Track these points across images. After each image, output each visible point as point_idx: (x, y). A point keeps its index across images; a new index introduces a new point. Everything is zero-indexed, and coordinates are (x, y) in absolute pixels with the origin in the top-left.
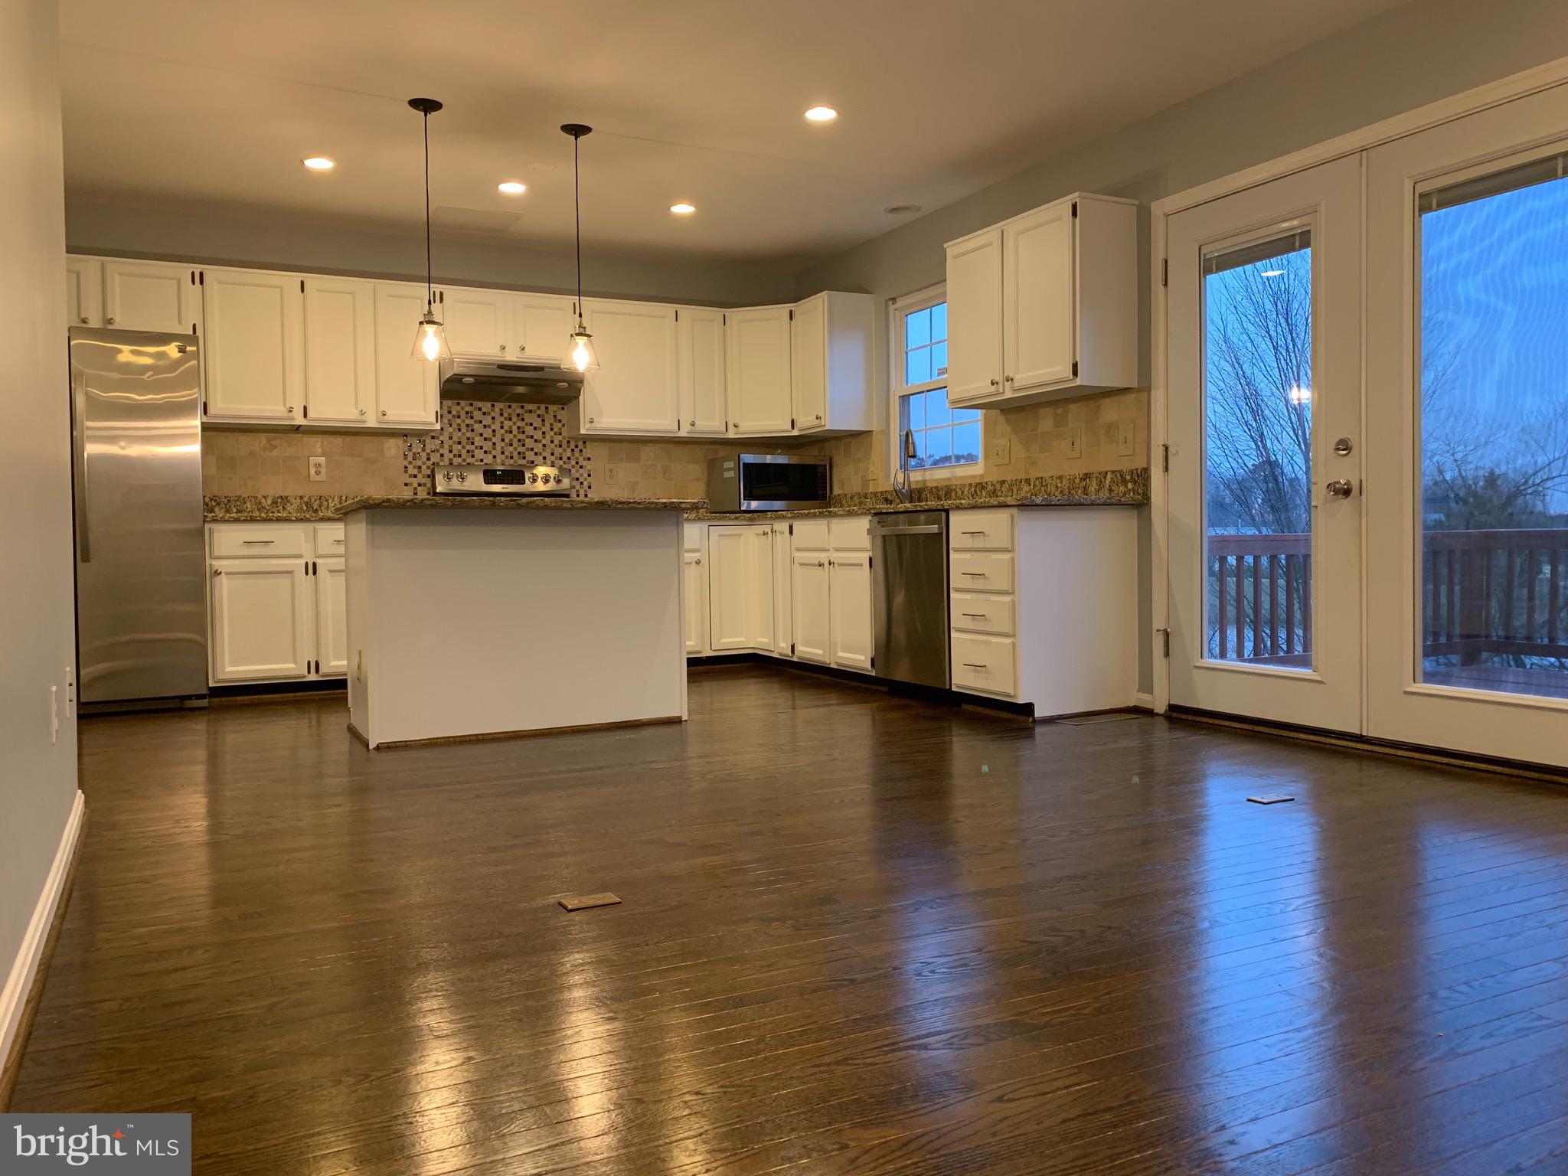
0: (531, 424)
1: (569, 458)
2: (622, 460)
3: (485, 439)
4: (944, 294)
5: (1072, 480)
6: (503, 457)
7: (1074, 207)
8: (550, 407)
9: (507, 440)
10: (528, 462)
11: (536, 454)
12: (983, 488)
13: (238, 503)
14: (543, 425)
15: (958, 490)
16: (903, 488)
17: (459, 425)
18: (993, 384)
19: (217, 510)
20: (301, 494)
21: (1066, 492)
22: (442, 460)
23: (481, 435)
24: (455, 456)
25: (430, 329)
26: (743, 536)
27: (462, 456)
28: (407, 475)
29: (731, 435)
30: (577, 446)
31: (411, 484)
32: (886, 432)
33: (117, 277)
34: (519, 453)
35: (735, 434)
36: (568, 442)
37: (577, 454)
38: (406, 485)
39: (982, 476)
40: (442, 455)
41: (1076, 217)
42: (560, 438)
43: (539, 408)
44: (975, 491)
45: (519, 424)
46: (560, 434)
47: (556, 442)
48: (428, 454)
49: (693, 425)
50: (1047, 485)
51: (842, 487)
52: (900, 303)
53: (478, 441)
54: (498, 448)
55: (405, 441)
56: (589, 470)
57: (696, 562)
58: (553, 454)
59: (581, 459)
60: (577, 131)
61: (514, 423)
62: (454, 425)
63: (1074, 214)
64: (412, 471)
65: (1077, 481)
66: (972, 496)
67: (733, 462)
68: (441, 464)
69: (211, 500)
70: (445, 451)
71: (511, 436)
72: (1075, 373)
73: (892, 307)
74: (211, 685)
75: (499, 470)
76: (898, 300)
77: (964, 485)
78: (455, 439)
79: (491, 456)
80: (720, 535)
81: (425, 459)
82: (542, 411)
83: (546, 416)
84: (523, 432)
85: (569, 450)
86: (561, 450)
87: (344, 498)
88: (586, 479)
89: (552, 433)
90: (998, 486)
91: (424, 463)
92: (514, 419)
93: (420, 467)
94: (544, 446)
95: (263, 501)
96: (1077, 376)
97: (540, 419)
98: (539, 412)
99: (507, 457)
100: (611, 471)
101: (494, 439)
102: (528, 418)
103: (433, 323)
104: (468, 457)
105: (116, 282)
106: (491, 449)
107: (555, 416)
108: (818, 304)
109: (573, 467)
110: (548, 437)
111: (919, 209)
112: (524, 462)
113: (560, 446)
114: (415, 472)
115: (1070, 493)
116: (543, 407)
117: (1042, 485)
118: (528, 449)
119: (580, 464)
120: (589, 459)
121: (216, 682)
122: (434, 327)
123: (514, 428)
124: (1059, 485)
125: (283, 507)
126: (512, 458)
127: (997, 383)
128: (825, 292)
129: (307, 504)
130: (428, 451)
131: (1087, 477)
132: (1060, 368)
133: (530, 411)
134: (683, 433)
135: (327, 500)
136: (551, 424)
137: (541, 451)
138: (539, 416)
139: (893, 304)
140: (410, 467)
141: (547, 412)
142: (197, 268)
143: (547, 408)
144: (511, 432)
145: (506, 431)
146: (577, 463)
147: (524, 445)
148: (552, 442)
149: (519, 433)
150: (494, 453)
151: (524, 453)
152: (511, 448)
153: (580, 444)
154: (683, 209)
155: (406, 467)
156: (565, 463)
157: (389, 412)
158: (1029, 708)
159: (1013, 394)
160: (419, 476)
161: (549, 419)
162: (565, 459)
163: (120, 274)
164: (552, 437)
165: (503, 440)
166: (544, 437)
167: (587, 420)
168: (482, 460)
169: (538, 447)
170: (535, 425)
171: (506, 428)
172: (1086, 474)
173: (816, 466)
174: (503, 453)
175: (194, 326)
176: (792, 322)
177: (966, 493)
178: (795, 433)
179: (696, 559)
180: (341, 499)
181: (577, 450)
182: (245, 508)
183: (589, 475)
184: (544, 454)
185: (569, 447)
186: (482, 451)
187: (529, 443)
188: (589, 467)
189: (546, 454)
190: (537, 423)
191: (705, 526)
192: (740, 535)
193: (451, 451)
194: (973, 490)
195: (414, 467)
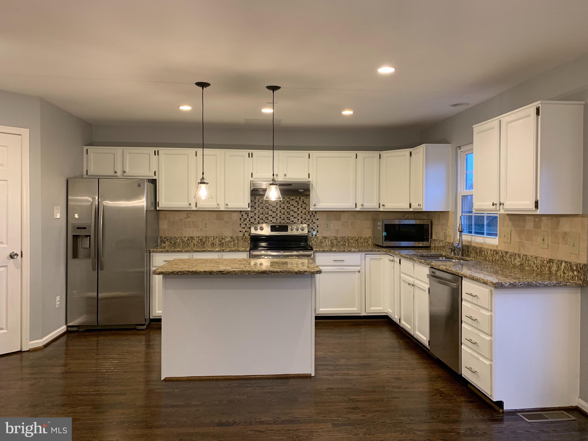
0: (293, 205)
1: (309, 219)
2: (333, 220)
3: (273, 212)
4: (472, 149)
5: (542, 261)
6: (280, 219)
7: (538, 110)
8: (301, 198)
9: (282, 212)
10: (291, 221)
11: (294, 218)
12: (497, 253)
13: (175, 240)
14: (298, 205)
15: (485, 251)
16: (458, 246)
17: (262, 206)
18: (493, 205)
19: (166, 242)
20: (199, 236)
21: (539, 267)
22: (255, 221)
23: (271, 210)
24: (260, 219)
25: (203, 186)
26: (382, 259)
27: (263, 219)
28: (241, 227)
29: (382, 209)
30: (312, 214)
31: (242, 231)
32: (455, 213)
33: (128, 155)
34: (287, 218)
35: (383, 209)
36: (309, 212)
37: (312, 217)
38: (240, 231)
39: (497, 246)
40: (255, 219)
41: (539, 115)
42: (305, 210)
43: (296, 198)
44: (493, 254)
45: (288, 205)
46: (305, 209)
47: (303, 212)
48: (250, 219)
49: (362, 205)
50: (529, 260)
51: (436, 235)
52: (463, 149)
53: (270, 213)
54: (278, 216)
55: (240, 214)
56: (318, 225)
57: (358, 271)
58: (302, 218)
59: (314, 220)
60: (274, 88)
61: (286, 205)
62: (261, 207)
63: (538, 113)
64: (243, 226)
65: (545, 262)
66: (492, 256)
67: (380, 223)
68: (255, 223)
69: (165, 238)
70: (256, 217)
71: (284, 210)
72: (537, 206)
73: (459, 151)
74: (151, 318)
75: (277, 226)
76: (461, 147)
77: (488, 249)
78: (261, 212)
79: (275, 219)
80: (371, 259)
81: (248, 221)
82: (298, 199)
83: (299, 201)
84: (289, 209)
85: (309, 216)
86: (305, 216)
87: (215, 237)
88: (316, 228)
89: (302, 209)
90: (504, 254)
91: (248, 222)
92: (286, 203)
93: (246, 224)
94: (298, 214)
95: (184, 239)
96: (538, 209)
97: (297, 203)
98: (296, 200)
99: (282, 219)
100: (327, 224)
101: (277, 212)
102: (292, 202)
103: (204, 183)
104: (266, 220)
105: (127, 156)
106: (275, 216)
107: (303, 202)
108: (421, 150)
109: (311, 223)
110: (300, 210)
111: (469, 104)
112: (289, 221)
113: (305, 214)
114: (244, 226)
115: (541, 268)
116: (298, 198)
117: (526, 260)
118: (291, 216)
119: (314, 222)
120: (318, 219)
121: (153, 317)
122: (205, 185)
123: (286, 207)
124: (535, 262)
125: (192, 241)
126: (284, 220)
127: (496, 205)
128: (424, 144)
129: (201, 240)
130: (250, 217)
131: (550, 261)
132: (528, 202)
133: (293, 200)
134: (358, 209)
135: (209, 238)
136: (302, 205)
137: (297, 216)
138: (296, 201)
139: (459, 149)
140: (242, 224)
141: (300, 200)
142: (156, 149)
143: (300, 198)
144: (284, 209)
145: (282, 208)
146: (312, 221)
147: (289, 214)
148: (302, 212)
149: (287, 209)
150: (277, 218)
151: (289, 217)
152: (284, 216)
153: (314, 213)
154: (348, 113)
155: (240, 224)
156: (307, 221)
157: (229, 204)
158: (500, 404)
159: (504, 212)
160: (246, 228)
161: (301, 203)
162: (307, 220)
163: (128, 153)
164: (301, 210)
165: (281, 212)
166: (298, 211)
167: (313, 205)
168: (271, 221)
169: (295, 215)
170: (294, 205)
171: (282, 207)
172: (550, 259)
173: (423, 225)
174: (280, 218)
175: (155, 172)
176: (411, 157)
177: (489, 254)
178: (411, 210)
179: (358, 270)
180: (214, 238)
181: (312, 216)
182: (177, 242)
183: (318, 227)
184: (298, 218)
185: (309, 214)
186: (272, 217)
187: (292, 213)
188: (318, 223)
189: (299, 218)
190: (296, 204)
191: (363, 254)
192: (381, 259)
193: (259, 217)
194: (492, 253)
195: (244, 224)
